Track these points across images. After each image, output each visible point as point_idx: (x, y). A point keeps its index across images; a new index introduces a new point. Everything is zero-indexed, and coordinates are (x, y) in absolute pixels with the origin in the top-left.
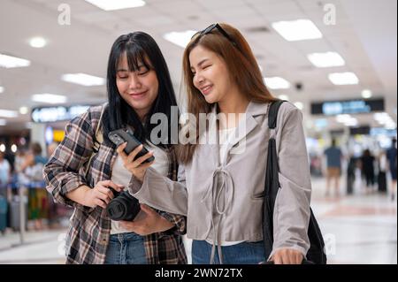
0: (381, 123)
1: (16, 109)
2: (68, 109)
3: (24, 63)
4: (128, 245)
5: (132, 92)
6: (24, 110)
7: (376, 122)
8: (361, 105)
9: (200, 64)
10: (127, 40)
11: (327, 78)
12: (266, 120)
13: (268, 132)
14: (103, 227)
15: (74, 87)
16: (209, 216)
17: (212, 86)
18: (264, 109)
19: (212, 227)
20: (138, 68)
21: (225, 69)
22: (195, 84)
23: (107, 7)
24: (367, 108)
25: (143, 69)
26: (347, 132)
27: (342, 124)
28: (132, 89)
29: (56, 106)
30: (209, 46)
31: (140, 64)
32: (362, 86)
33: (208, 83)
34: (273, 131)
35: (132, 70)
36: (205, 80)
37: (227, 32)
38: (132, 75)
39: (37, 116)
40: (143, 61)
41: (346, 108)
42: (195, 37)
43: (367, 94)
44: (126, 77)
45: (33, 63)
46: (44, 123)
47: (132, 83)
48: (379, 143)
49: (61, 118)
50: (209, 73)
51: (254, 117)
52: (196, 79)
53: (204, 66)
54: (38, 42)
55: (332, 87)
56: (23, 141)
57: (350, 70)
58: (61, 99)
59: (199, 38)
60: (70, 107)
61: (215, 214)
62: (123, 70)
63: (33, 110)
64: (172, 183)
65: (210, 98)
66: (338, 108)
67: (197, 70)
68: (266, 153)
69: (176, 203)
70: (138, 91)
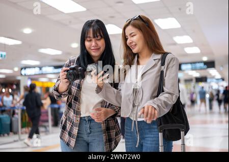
0: (213, 75)
1: (12, 69)
2: (40, 68)
3: (18, 42)
4: (90, 123)
5: (93, 48)
6: (16, 69)
7: (210, 74)
8: (202, 65)
9: (131, 34)
10: (92, 23)
11: (184, 50)
12: (160, 62)
13: (161, 67)
14: (76, 115)
15: (45, 56)
16: (131, 106)
17: (136, 45)
18: (159, 56)
19: (132, 111)
20: (97, 37)
21: (142, 37)
22: (128, 44)
23: (66, 11)
24: (205, 67)
25: (99, 37)
26: (194, 80)
27: (191, 76)
28: (93, 46)
29: (34, 67)
30: (135, 26)
31: (98, 35)
32: (202, 54)
33: (134, 44)
34: (163, 67)
35: (94, 37)
36: (133, 42)
37: (144, 19)
38: (93, 40)
39: (23, 72)
40: (100, 34)
41: (193, 66)
42: (128, 22)
43: (205, 59)
44: (91, 41)
45: (23, 42)
46: (28, 76)
47: (93, 44)
48: (212, 87)
49: (37, 73)
50: (135, 39)
51: (154, 60)
52: (128, 42)
53: (132, 35)
54: (27, 31)
55: (186, 55)
56: (15, 87)
57: (196, 45)
58: (37, 63)
59: (130, 22)
60: (42, 67)
61: (134, 106)
62: (89, 37)
63: (22, 69)
64: (116, 90)
65: (135, 51)
66: (189, 66)
67: (129, 37)
68: (159, 78)
69: (117, 100)
70: (96, 48)
